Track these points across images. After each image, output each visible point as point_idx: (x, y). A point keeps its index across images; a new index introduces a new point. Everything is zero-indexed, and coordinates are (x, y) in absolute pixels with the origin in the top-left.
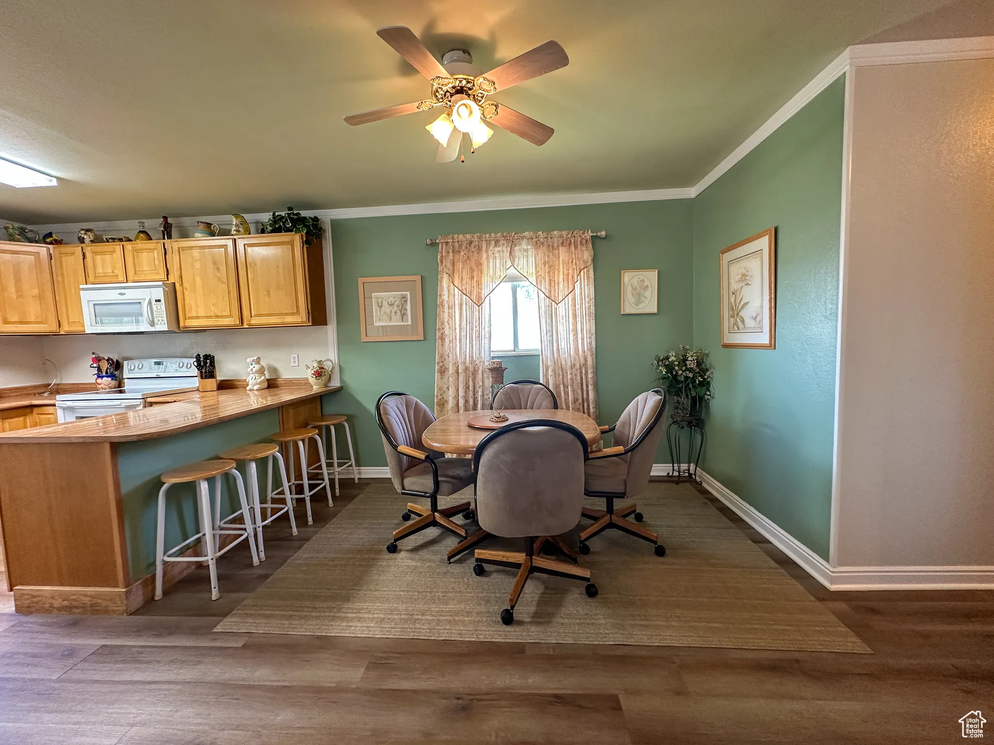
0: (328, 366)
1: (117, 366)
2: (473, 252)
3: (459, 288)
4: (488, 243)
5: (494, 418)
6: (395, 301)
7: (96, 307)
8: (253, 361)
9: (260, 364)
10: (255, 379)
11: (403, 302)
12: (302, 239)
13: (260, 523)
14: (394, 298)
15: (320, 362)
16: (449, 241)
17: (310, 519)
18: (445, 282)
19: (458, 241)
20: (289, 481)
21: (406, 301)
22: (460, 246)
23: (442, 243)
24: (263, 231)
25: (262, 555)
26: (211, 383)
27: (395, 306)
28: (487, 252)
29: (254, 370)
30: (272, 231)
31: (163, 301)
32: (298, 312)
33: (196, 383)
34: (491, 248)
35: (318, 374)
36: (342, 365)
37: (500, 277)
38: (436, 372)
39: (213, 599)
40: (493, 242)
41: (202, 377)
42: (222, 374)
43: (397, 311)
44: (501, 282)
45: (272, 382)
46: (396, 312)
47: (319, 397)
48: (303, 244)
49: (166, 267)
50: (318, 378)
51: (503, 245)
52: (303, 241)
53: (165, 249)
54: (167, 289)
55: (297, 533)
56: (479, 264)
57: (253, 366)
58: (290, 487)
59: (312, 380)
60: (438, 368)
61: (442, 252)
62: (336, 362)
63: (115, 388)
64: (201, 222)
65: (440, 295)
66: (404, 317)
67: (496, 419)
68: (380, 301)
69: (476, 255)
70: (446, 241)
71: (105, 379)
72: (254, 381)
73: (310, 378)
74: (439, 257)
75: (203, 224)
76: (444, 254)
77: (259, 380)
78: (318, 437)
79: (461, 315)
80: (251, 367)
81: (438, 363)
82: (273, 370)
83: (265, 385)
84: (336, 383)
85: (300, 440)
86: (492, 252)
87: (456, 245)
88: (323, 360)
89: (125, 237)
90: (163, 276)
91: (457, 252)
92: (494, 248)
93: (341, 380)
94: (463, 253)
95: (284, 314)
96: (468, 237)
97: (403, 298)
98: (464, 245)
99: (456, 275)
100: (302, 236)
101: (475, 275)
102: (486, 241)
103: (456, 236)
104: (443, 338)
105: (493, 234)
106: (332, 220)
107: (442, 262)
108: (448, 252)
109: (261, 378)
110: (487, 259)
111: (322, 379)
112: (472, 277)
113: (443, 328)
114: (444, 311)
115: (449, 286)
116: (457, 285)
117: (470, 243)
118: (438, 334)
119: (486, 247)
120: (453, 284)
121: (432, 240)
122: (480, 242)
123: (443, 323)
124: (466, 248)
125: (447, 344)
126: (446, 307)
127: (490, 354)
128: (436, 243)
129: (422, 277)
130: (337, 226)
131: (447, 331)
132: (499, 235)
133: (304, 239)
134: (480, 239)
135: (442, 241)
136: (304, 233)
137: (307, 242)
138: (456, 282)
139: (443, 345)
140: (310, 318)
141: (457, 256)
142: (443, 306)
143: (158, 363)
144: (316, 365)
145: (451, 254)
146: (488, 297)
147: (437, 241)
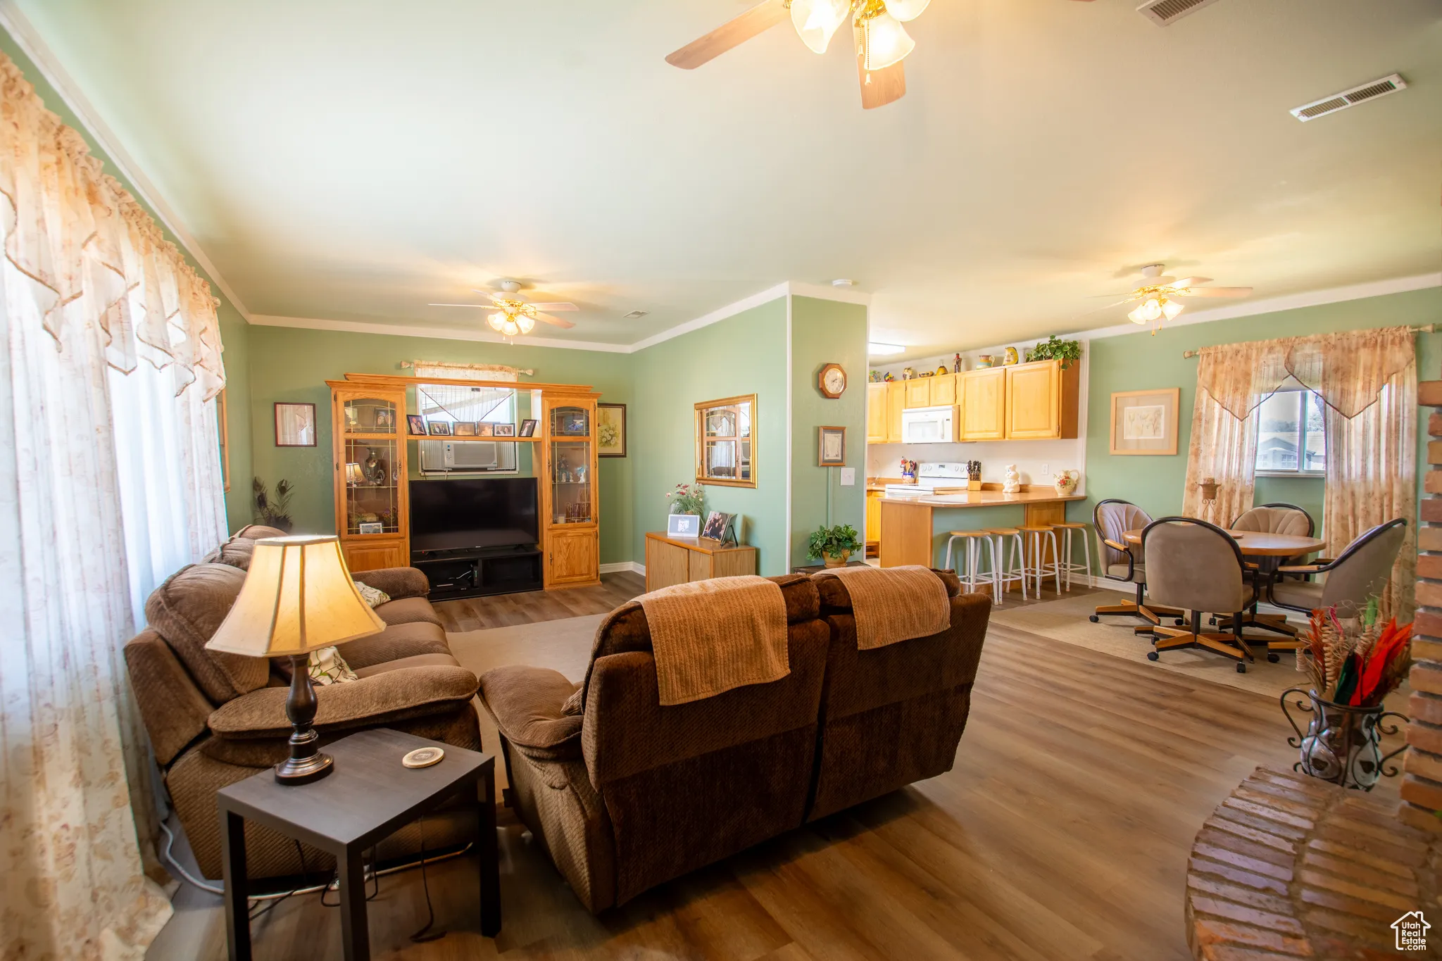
0: (1074, 477)
1: (915, 466)
2: (1239, 362)
3: (1220, 401)
4: (1260, 350)
6: (1149, 414)
7: (910, 424)
8: (1009, 468)
9: (1015, 471)
11: (1157, 416)
12: (1059, 364)
14: (1147, 412)
15: (1066, 472)
16: (1211, 351)
18: (1204, 395)
19: (1222, 351)
21: (1160, 415)
22: (1224, 356)
23: (1203, 355)
24: (1028, 358)
26: (977, 485)
27: (1148, 419)
28: (1257, 359)
29: (1010, 475)
30: (1035, 359)
31: (951, 420)
32: (1049, 428)
33: (965, 483)
34: (1263, 356)
35: (1064, 483)
36: (1088, 476)
37: (1273, 387)
38: (1185, 489)
40: (1266, 350)
41: (971, 480)
42: (985, 478)
43: (1150, 425)
44: (1274, 392)
45: (1025, 486)
46: (1148, 426)
47: (1064, 502)
48: (1060, 369)
49: (956, 393)
50: (1064, 486)
51: (1279, 351)
52: (1060, 366)
53: (956, 380)
54: (954, 410)
56: (1247, 374)
57: (1009, 472)
59: (1056, 487)
60: (1188, 485)
61: (1201, 364)
62: (1083, 472)
63: (913, 483)
65: (1198, 409)
66: (1157, 431)
68: (1131, 414)
69: (1243, 364)
70: (1208, 352)
71: (908, 476)
72: (1009, 485)
73: (1054, 485)
74: (1198, 370)
75: (983, 357)
76: (1203, 366)
77: (1013, 485)
79: (1219, 430)
81: (1189, 480)
82: (1029, 477)
83: (1018, 487)
84: (1080, 493)
85: (1037, 532)
86: (1264, 360)
87: (1220, 356)
88: (1070, 471)
89: (931, 373)
90: (953, 401)
91: (1220, 362)
92: (1267, 355)
93: (1087, 490)
94: (1226, 364)
95: (1039, 429)
96: (1235, 345)
97: (1158, 413)
98: (1229, 355)
99: (1217, 389)
100: (1059, 362)
101: (1240, 386)
102: (1257, 349)
103: (1220, 347)
104: (1197, 454)
105: (1267, 341)
106: (1090, 341)
107: (1201, 374)
108: (1209, 364)
109: (1016, 483)
110: (1257, 369)
111: (1068, 487)
112: (1236, 390)
113: (1199, 444)
114: (1200, 426)
115: (1208, 400)
116: (1217, 397)
117: (1237, 352)
118: (1191, 450)
119: (1257, 355)
120: (1213, 398)
121: (1191, 353)
122: (1250, 351)
123: (1199, 438)
124: (1231, 358)
125: (1201, 461)
126: (1203, 421)
127: (1253, 473)
128: (1195, 355)
129: (1180, 390)
130: (1095, 345)
131: (1202, 447)
132: (1275, 340)
133: (1061, 364)
134: (1249, 347)
135: (1203, 353)
136: (1061, 359)
137: (1064, 367)
138: (1217, 396)
139: (1197, 461)
140: (1060, 432)
141: (1220, 368)
142: (1200, 420)
143: (942, 466)
144: (1063, 475)
145: (1212, 366)
146: (1255, 410)
147: (1197, 353)
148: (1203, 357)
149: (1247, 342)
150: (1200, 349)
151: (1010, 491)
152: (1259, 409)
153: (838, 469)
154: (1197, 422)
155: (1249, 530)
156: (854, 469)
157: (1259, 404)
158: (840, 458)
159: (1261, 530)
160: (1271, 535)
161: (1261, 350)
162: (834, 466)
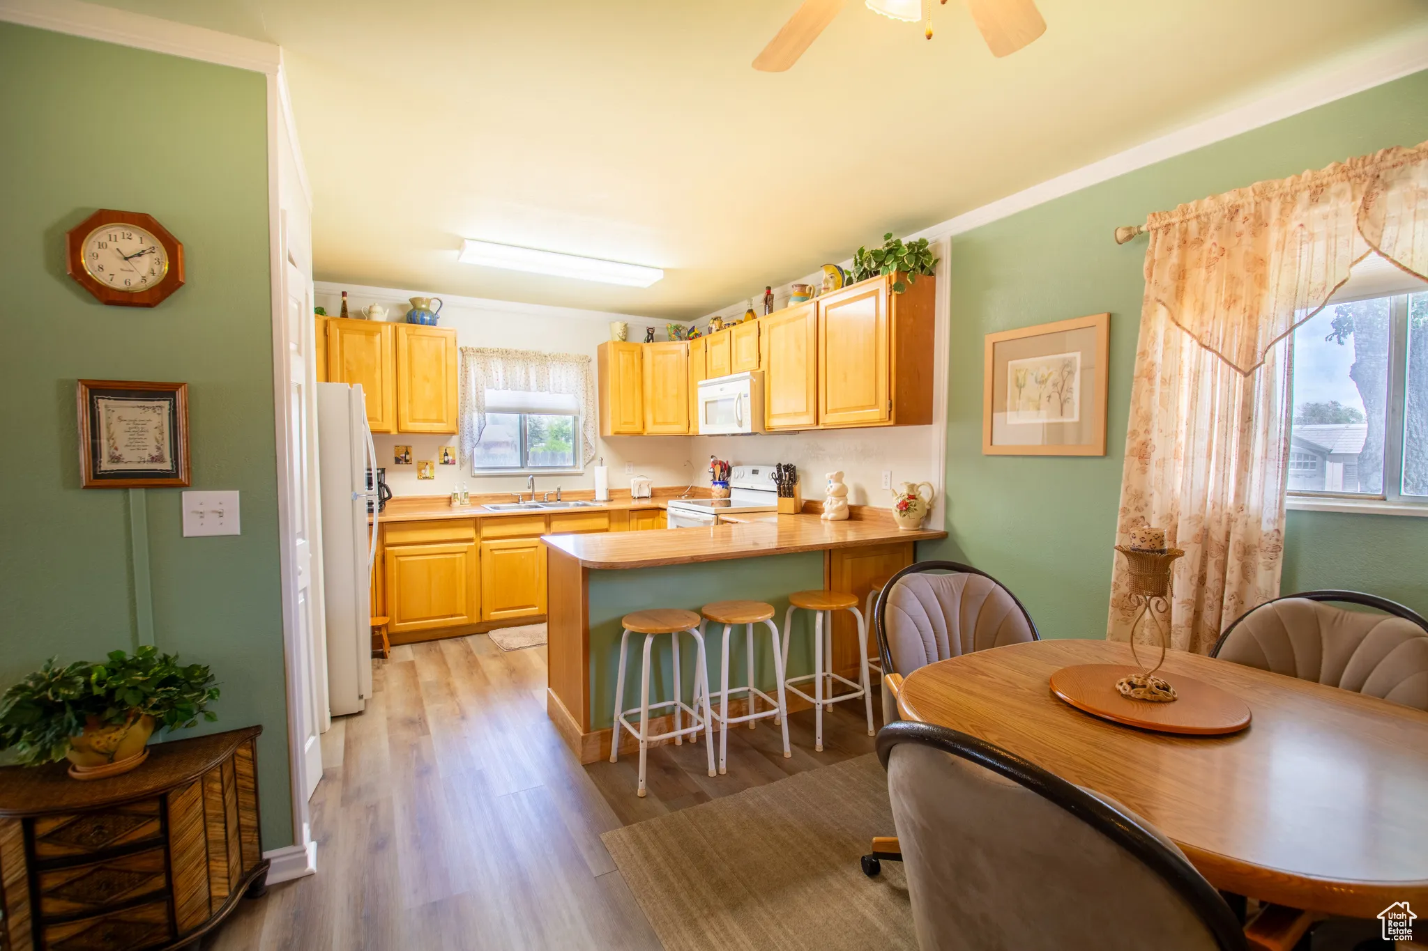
0: (925, 495)
1: (726, 469)
2: (1239, 235)
3: (1194, 332)
4: (1289, 199)
5: (1125, 684)
6: (1050, 374)
7: (708, 405)
8: (831, 477)
9: (841, 482)
10: (831, 504)
11: (1065, 374)
12: (890, 283)
13: (725, 720)
14: (1049, 369)
15: (912, 487)
16: (1173, 220)
17: (819, 742)
18: (1160, 321)
19: (1198, 217)
20: (824, 670)
21: (1071, 373)
22: (1203, 228)
23: (1157, 230)
24: (850, 282)
25: (723, 765)
26: (789, 503)
27: (1049, 383)
28: (1282, 223)
29: (832, 490)
30: (859, 279)
31: (749, 396)
32: (876, 405)
33: (772, 500)
34: (1299, 209)
35: (905, 507)
36: (950, 494)
37: (1324, 289)
38: (1118, 530)
39: (639, 794)
40: (1306, 195)
41: (780, 495)
42: (805, 493)
43: (1053, 395)
44: (1326, 301)
45: (856, 511)
46: (1049, 397)
47: (911, 546)
48: (891, 292)
49: (759, 352)
50: (904, 513)
51: (1339, 194)
52: (891, 285)
53: (759, 329)
54: (755, 380)
55: (790, 756)
56: (1259, 263)
57: (831, 484)
58: (824, 679)
59: (896, 515)
60: (1124, 521)
61: (1152, 252)
62: (941, 487)
63: (725, 497)
64: (796, 286)
65: (1143, 353)
66: (1066, 406)
67: (1128, 688)
68: (1021, 375)
69: (1247, 239)
70: (1166, 222)
71: (718, 485)
72: (831, 508)
73: (894, 511)
74: (1146, 264)
75: (797, 288)
76: (1156, 256)
77: (835, 506)
78: (858, 613)
79: (1195, 397)
80: (829, 486)
81: (1125, 511)
82: (861, 493)
83: (846, 513)
84: (937, 525)
85: (821, 611)
86: (1299, 222)
87: (1193, 226)
88: (918, 484)
89: (737, 321)
90: (754, 365)
91: (1194, 243)
92: (1307, 208)
93: (947, 521)
94: (1208, 244)
95: (863, 408)
96: (1228, 198)
97: (1067, 367)
98: (1216, 219)
99: (1188, 301)
100: (890, 278)
101: (1243, 291)
102: (1283, 195)
103: (1192, 205)
104: (1143, 454)
105: (1307, 173)
106: (952, 238)
107: (1151, 274)
108: (1170, 249)
109: (841, 503)
110: (1282, 246)
111: (913, 516)
112: (1231, 302)
113: (1147, 432)
114: (1152, 391)
115: (1168, 329)
116: (1187, 324)
117: (1234, 211)
118: (1129, 445)
119: (1282, 211)
120: (1178, 325)
121: (1129, 229)
122: (1264, 204)
123: (1147, 419)
124: (1219, 228)
125: (1154, 471)
126: (1158, 380)
127: (1281, 502)
128: (1140, 233)
129: (1110, 317)
130: (960, 245)
131: (1156, 438)
132: (1329, 168)
133: (893, 283)
134: (1263, 195)
135: (1156, 225)
136: (893, 273)
137: (897, 287)
138: (1187, 319)
139: (1144, 471)
140: (893, 413)
141: (1193, 254)
142: (1151, 379)
143: (755, 472)
144: (905, 491)
145: (1175, 252)
146: (1280, 347)
147: (1144, 229)
148: (1156, 234)
149: (1258, 184)
150: (1150, 217)
151: (830, 516)
152: (1291, 346)
153: (166, 496)
154: (1145, 380)
155: (1265, 667)
156: (236, 494)
157: (1292, 328)
158: (167, 466)
159: (1300, 669)
160: (1324, 690)
161: (1293, 197)
162: (147, 487)
